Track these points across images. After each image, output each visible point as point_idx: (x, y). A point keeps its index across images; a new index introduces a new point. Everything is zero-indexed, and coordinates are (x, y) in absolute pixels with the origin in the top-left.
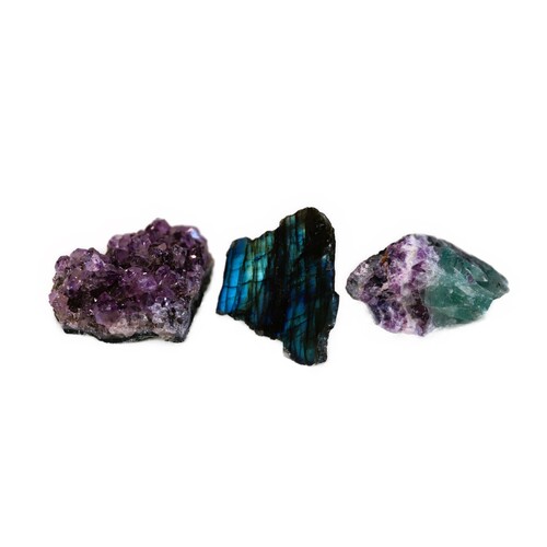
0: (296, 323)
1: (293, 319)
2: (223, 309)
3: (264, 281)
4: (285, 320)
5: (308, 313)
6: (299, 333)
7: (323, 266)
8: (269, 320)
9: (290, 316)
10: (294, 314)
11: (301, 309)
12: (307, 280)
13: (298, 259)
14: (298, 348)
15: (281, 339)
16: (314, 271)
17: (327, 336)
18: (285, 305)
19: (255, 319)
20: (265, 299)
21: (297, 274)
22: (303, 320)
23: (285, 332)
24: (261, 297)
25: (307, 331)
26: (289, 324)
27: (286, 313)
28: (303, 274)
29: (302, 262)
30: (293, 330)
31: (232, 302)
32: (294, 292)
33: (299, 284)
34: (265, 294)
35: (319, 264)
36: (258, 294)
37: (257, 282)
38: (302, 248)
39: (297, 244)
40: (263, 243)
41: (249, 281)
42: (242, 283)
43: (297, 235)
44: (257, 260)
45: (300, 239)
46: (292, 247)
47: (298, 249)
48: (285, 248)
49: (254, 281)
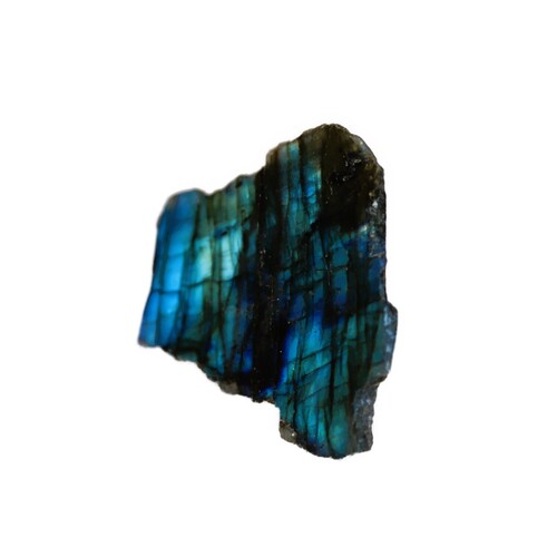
0: (307, 367)
1: (300, 359)
2: (151, 337)
3: (237, 280)
4: (281, 362)
5: (333, 348)
6: (312, 390)
7: (361, 248)
8: (248, 363)
9: (293, 353)
10: (301, 349)
11: (314, 339)
12: (328, 279)
13: (307, 235)
14: (312, 422)
15: (273, 400)
16: (341, 259)
17: (373, 396)
18: (282, 331)
19: (217, 359)
20: (237, 318)
21: (304, 265)
22: (320, 361)
23: (283, 389)
24: (230, 314)
25: (331, 387)
26: (290, 371)
27: (282, 345)
28: (319, 264)
29: (315, 237)
30: (298, 383)
31: (169, 324)
32: (300, 302)
33: (311, 287)
34: (238, 306)
35: (352, 246)
36: (222, 306)
37: (220, 282)
38: (314, 209)
39: (305, 201)
40: (233, 201)
41: (205, 281)
42: (189, 285)
43: (303, 182)
44: (219, 235)
45: (311, 191)
46: (295, 207)
47: (307, 212)
48: (279, 210)
49: (215, 279)
